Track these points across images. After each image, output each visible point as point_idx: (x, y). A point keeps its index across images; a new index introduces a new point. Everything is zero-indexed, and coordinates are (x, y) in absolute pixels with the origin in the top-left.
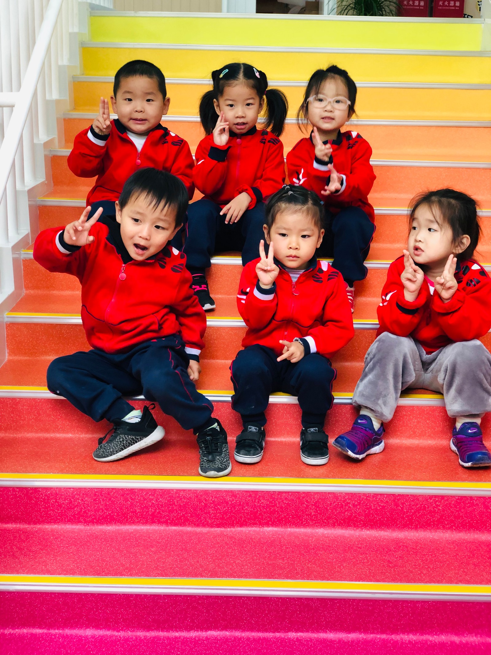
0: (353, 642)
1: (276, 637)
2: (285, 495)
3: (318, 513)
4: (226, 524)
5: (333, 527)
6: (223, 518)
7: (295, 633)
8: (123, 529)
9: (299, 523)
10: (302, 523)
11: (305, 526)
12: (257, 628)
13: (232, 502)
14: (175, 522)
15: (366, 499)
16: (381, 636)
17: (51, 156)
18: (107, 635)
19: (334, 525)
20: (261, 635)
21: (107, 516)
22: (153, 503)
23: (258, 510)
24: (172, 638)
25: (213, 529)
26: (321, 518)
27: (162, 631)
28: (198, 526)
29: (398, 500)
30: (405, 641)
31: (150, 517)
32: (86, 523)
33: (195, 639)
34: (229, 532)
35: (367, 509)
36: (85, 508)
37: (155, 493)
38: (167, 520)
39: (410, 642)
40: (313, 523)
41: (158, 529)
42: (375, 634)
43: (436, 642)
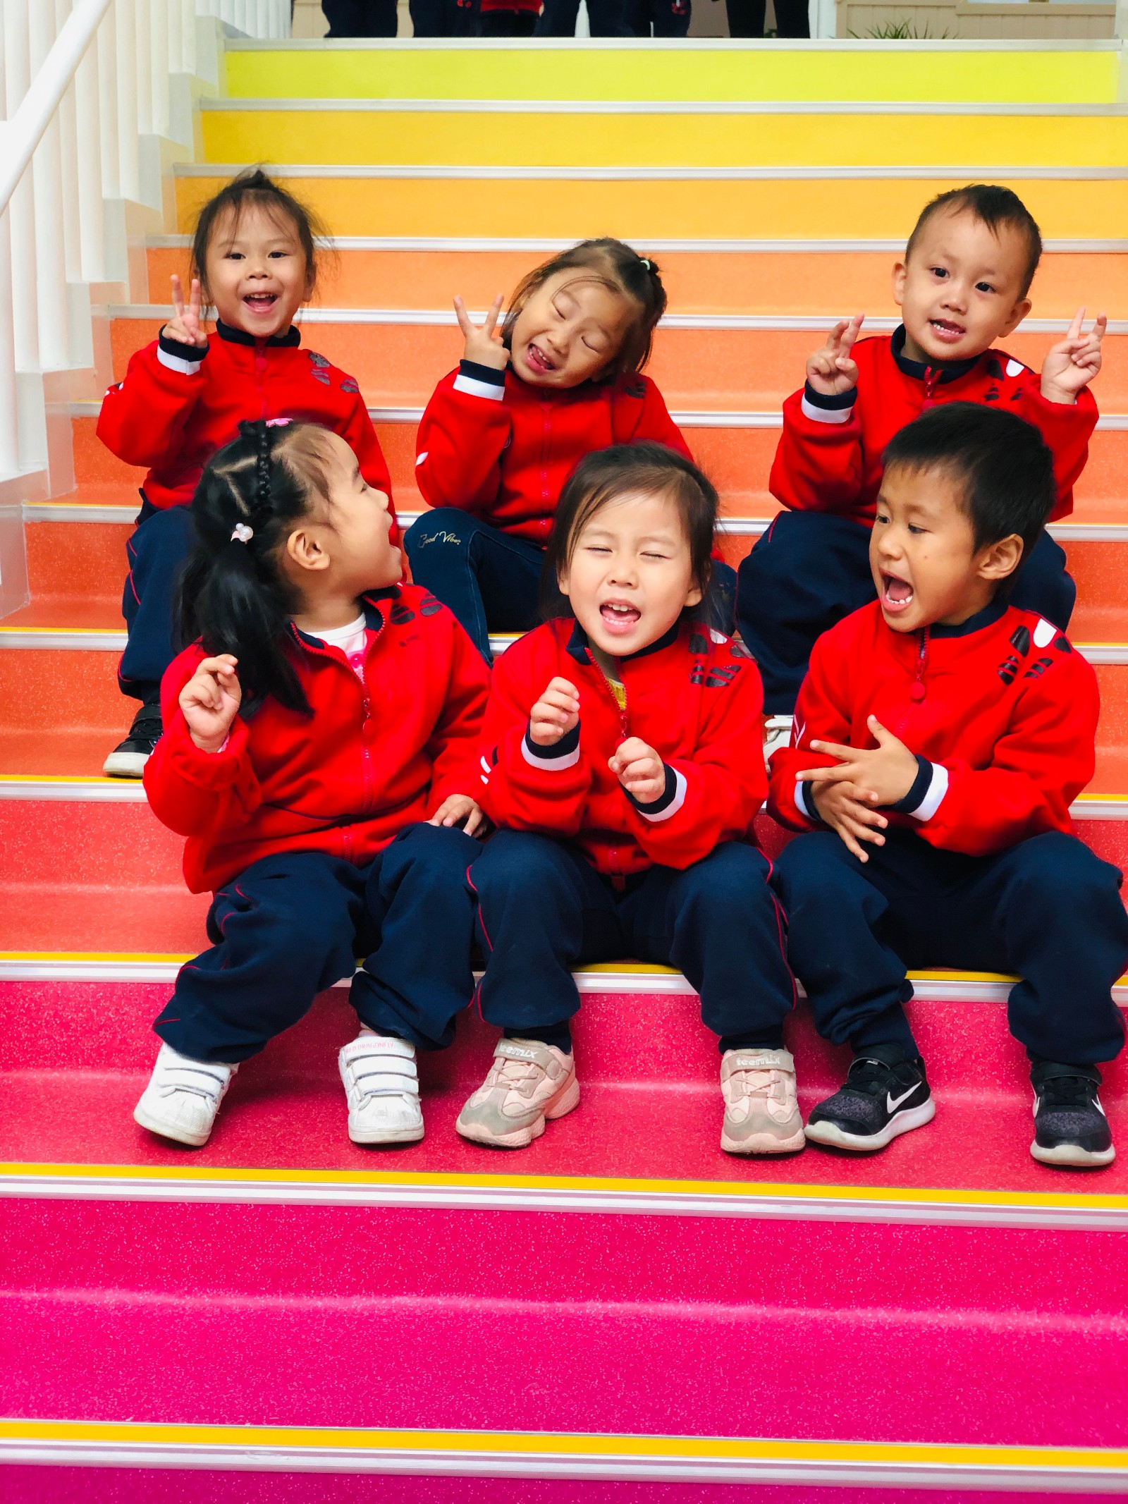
0: (739, 1324)
1: (554, 1312)
7: (602, 1302)
9: (628, 1070)
10: (634, 1070)
11: (641, 1076)
12: (511, 1290)
16: (808, 1312)
17: (109, 319)
18: (152, 1304)
20: (519, 1306)
24: (308, 1310)
27: (283, 1297)
30: (868, 1323)
33: (360, 1313)
36: (123, 1031)
39: (879, 1327)
40: (660, 1069)
42: (793, 1307)
43: (943, 1326)
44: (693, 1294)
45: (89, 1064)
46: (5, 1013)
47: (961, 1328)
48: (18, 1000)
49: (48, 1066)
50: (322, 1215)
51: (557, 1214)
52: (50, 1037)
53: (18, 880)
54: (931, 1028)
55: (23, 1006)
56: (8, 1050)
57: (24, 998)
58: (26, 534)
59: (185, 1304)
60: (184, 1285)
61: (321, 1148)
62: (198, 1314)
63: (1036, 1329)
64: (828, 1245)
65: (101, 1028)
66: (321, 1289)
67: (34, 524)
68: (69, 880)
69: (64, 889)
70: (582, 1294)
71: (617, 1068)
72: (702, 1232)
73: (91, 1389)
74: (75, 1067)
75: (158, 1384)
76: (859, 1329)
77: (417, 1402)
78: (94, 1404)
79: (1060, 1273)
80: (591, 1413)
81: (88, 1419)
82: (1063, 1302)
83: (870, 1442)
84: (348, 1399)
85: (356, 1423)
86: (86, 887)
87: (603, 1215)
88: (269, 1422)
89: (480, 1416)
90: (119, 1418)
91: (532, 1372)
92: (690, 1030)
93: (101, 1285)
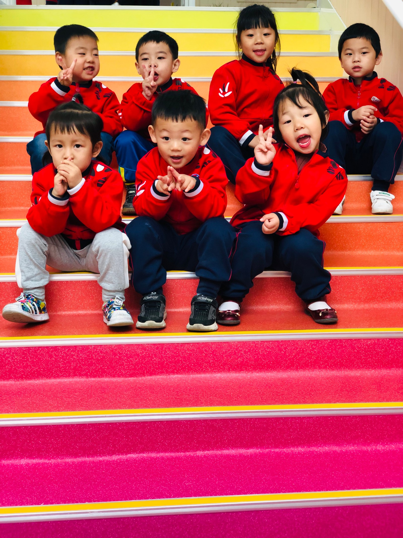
0: (251, 455)
1: (186, 456)
2: (187, 346)
3: (216, 361)
4: (138, 374)
5: (228, 372)
6: (135, 369)
7: (203, 451)
8: (49, 382)
9: (200, 370)
10: (202, 370)
11: (204, 372)
13: (142, 354)
14: (94, 374)
15: (255, 346)
16: (275, 450)
18: (39, 463)
19: (229, 370)
20: (173, 454)
21: (34, 371)
22: (74, 359)
23: (165, 361)
24: (97, 462)
25: (127, 379)
26: (218, 365)
27: (87, 457)
28: (114, 376)
29: (282, 346)
30: (295, 453)
31: (72, 371)
32: (16, 378)
33: (117, 461)
34: (141, 380)
35: (256, 354)
36: (15, 365)
37: (76, 349)
38: (87, 372)
39: (299, 453)
40: (211, 369)
41: (80, 381)
42: (270, 448)
43: (321, 452)
64: (281, 426)
66: (101, 454)
81: (27, 505)
83: (307, 492)
85: (126, 499)
88: (94, 501)
89: (170, 493)
90: (38, 504)
91: (184, 477)
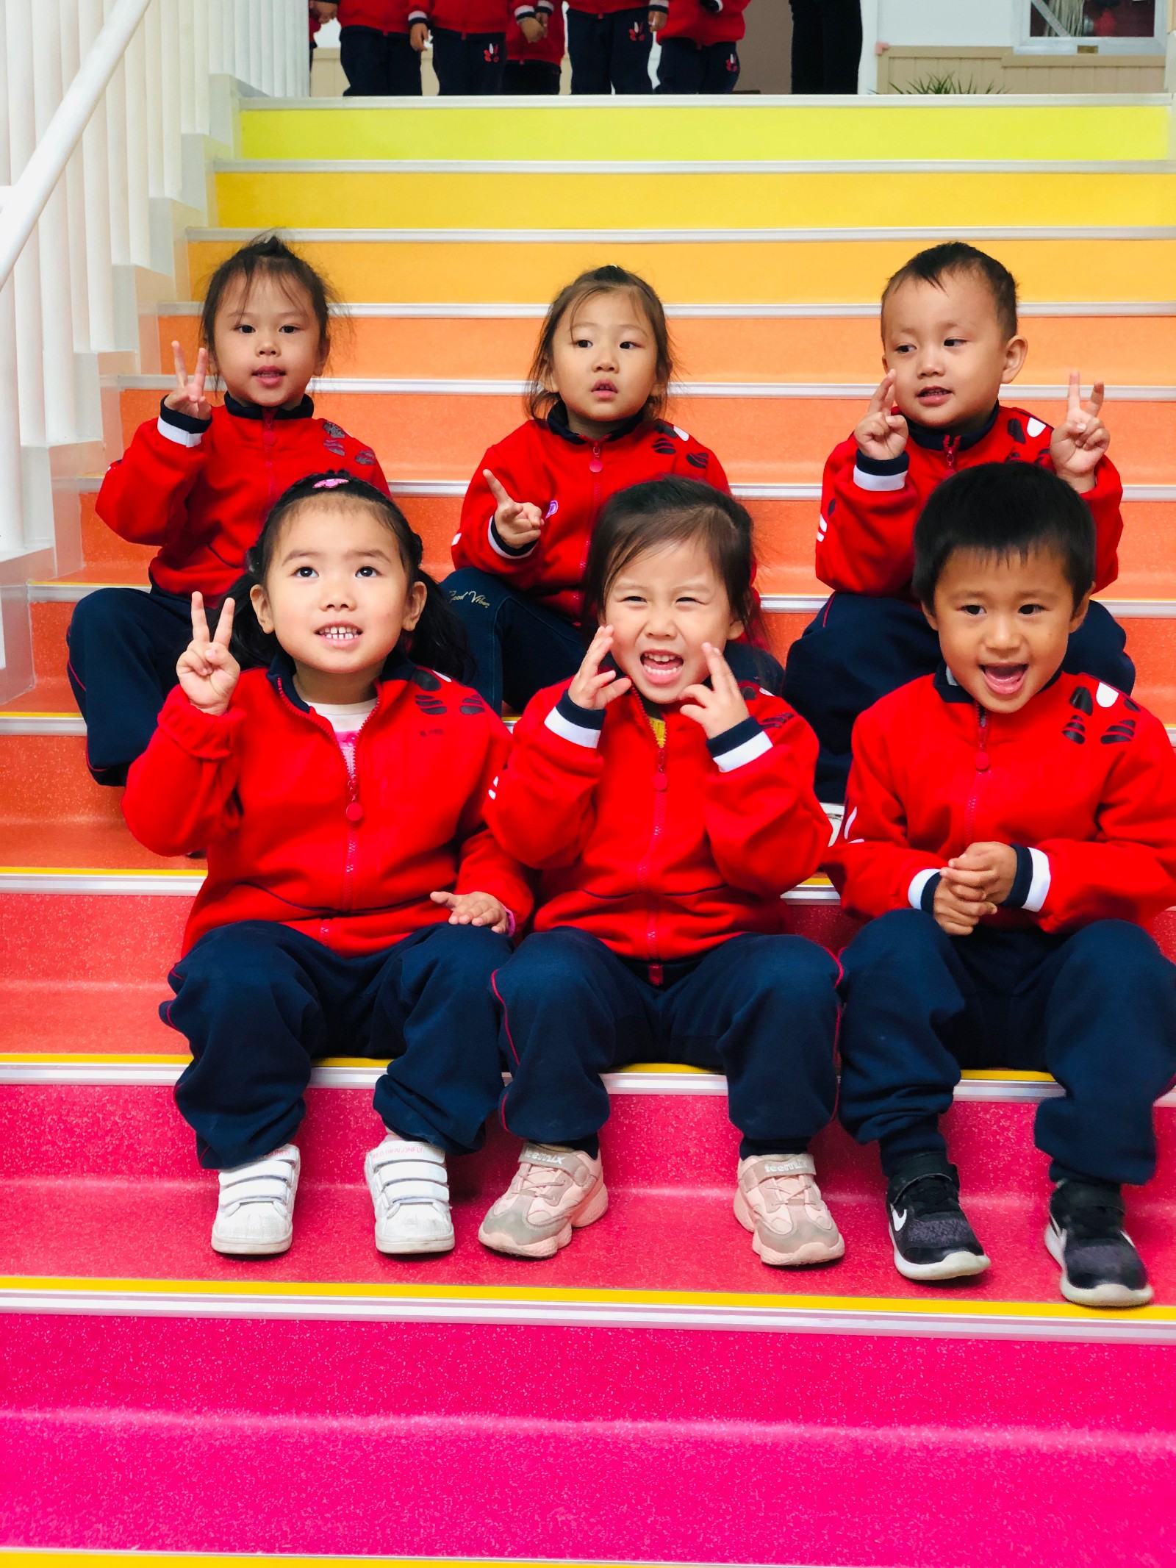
17: (119, 390)
44: (725, 1411)
45: (94, 1172)
46: (6, 1118)
47: (1008, 1447)
48: (20, 1105)
49: (51, 1174)
50: (338, 1331)
51: (584, 1329)
52: (53, 1143)
53: (21, 977)
54: (976, 1131)
55: (25, 1112)
56: (10, 1157)
57: (27, 1102)
58: (32, 615)
59: (195, 1424)
60: (194, 1405)
61: (337, 1260)
62: (208, 1435)
63: (1087, 1447)
64: (869, 1360)
65: (107, 1133)
66: (336, 1409)
67: (39, 604)
68: (75, 978)
69: (69, 986)
70: (611, 1413)
71: (647, 1173)
72: (737, 1348)
73: (96, 1515)
74: (81, 1173)
75: (166, 1509)
76: (902, 1449)
77: (437, 1527)
78: (98, 1530)
79: (1113, 1389)
80: (619, 1539)
82: (1115, 1420)
84: (365, 1526)
86: (93, 984)
87: (633, 1329)
89: (503, 1543)
91: (558, 1496)
92: (724, 1133)
93: (107, 1405)
